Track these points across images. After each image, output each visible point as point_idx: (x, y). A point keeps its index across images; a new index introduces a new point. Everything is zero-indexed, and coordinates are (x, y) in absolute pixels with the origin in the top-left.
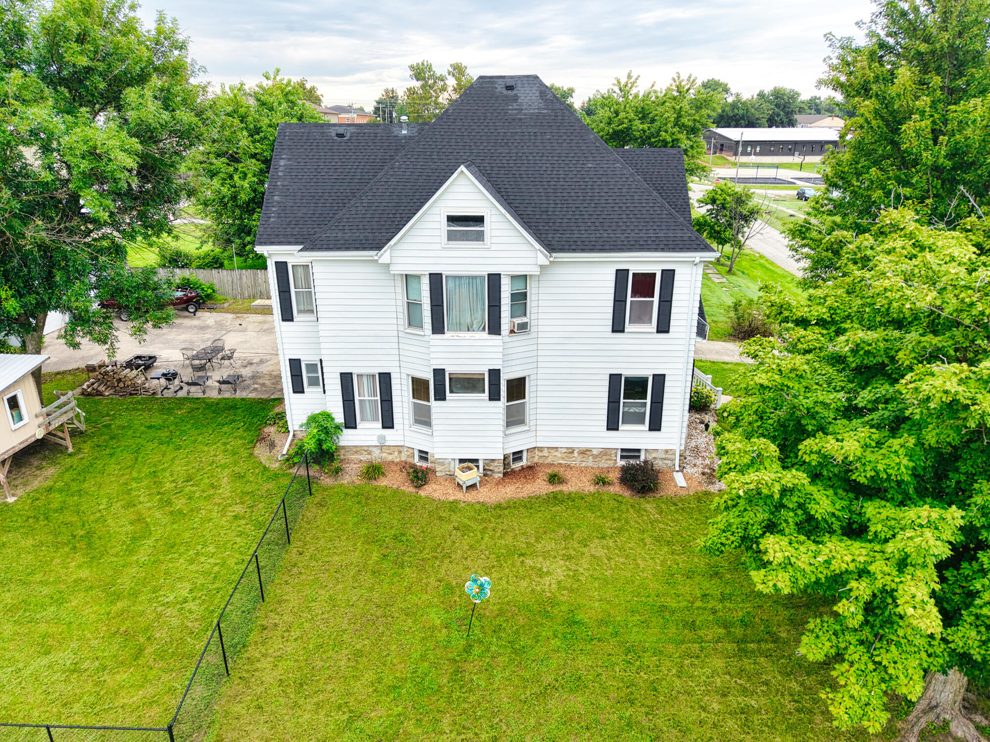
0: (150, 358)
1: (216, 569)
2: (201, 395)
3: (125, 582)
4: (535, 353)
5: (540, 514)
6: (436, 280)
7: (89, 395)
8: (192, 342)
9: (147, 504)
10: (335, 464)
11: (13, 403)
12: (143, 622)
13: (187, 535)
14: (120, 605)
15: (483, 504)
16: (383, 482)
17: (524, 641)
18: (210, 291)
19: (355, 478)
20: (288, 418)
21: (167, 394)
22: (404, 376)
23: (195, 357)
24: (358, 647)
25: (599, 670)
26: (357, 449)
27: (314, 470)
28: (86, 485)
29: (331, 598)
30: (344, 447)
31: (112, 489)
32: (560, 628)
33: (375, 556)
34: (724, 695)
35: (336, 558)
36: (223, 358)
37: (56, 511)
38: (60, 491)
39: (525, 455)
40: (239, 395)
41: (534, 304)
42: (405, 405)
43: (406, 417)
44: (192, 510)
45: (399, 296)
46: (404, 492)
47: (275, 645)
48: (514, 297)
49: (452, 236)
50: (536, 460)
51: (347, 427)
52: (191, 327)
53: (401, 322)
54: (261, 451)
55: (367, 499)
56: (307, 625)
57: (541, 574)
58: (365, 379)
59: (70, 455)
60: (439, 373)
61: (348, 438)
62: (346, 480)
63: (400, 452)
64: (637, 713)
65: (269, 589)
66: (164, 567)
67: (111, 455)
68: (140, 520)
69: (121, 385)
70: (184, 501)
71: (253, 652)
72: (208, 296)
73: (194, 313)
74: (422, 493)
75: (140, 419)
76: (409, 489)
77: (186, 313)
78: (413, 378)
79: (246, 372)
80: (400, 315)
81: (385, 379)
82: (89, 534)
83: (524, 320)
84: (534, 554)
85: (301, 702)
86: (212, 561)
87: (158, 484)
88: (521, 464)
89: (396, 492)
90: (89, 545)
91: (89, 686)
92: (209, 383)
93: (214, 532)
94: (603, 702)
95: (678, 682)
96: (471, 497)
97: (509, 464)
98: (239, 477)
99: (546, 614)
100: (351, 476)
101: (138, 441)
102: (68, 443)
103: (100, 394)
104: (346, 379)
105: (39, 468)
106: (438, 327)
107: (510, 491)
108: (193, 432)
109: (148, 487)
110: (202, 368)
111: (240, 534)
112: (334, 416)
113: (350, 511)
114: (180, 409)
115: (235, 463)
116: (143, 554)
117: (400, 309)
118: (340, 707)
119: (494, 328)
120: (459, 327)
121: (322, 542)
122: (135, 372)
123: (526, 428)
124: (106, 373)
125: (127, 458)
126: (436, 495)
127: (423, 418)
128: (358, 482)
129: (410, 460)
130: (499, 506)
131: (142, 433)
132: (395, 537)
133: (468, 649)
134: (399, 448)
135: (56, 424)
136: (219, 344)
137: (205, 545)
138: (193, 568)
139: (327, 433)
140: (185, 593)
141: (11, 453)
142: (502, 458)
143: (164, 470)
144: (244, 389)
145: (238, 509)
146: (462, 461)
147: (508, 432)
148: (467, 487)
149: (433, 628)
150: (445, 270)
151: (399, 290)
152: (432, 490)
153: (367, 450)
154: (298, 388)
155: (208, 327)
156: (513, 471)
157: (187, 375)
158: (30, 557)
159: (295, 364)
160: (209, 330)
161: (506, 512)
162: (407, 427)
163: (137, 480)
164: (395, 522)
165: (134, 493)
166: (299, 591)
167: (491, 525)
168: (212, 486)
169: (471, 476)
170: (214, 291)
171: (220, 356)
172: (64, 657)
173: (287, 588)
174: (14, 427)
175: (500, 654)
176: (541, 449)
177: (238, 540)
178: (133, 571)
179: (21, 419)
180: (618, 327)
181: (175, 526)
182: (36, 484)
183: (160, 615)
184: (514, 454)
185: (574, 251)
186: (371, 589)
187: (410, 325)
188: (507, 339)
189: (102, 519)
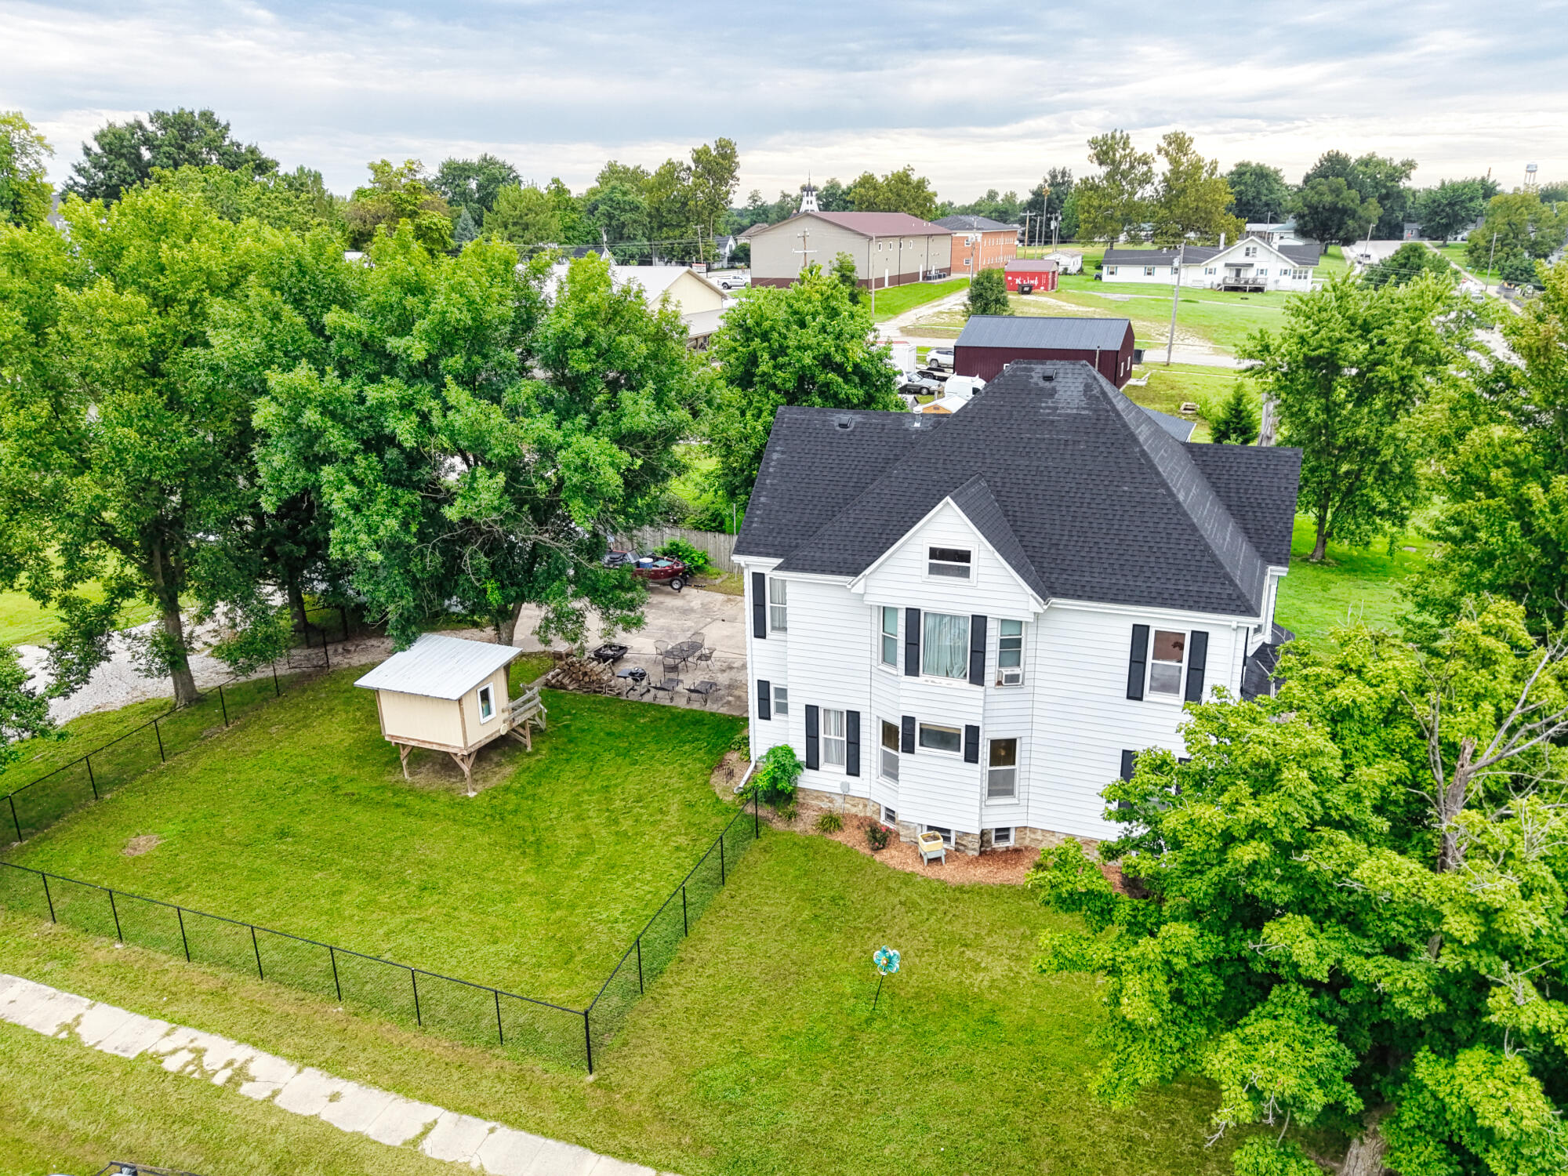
0: (621, 648)
1: (649, 896)
2: (667, 703)
3: (566, 894)
4: (1029, 712)
5: (1005, 906)
6: (913, 615)
7: (553, 686)
8: (669, 631)
9: (595, 820)
10: (790, 808)
11: (485, 696)
12: (576, 931)
13: (628, 858)
14: (558, 913)
15: (942, 882)
16: (839, 837)
17: (930, 1026)
18: (701, 562)
19: (808, 827)
20: (751, 746)
21: (634, 696)
22: (874, 718)
23: (668, 654)
24: (764, 995)
25: (996, 1070)
26: (819, 795)
27: (765, 811)
28: (540, 790)
29: (750, 946)
30: (803, 790)
31: (564, 798)
32: (972, 1024)
33: (806, 914)
34: (1119, 1122)
35: (767, 908)
36: (700, 658)
37: (511, 813)
38: (516, 793)
39: (1012, 834)
40: (711, 707)
41: (1030, 653)
42: (874, 751)
43: (874, 765)
44: (637, 834)
45: (875, 628)
46: (858, 852)
47: (689, 977)
48: (1004, 643)
49: (934, 570)
50: (1027, 842)
51: (808, 767)
52: (672, 609)
53: (875, 656)
54: (718, 780)
55: (816, 853)
56: (721, 966)
57: (977, 968)
58: (832, 716)
59: (529, 755)
60: (908, 721)
61: (808, 780)
62: (799, 827)
63: (865, 806)
64: (1018, 1115)
65: (695, 926)
66: (601, 886)
67: (568, 761)
68: (586, 835)
69: (587, 679)
70: (631, 823)
71: (666, 979)
72: (697, 568)
73: (679, 590)
74: (878, 857)
75: (602, 722)
76: (865, 850)
77: (669, 589)
78: (884, 722)
79: (723, 679)
80: (875, 649)
81: (854, 718)
82: (538, 842)
83: (1016, 671)
84: (979, 947)
85: (700, 1030)
86: (646, 888)
87: (609, 800)
88: (1007, 844)
89: (849, 851)
90: (538, 851)
91: (527, 977)
92: (680, 688)
93: (654, 860)
94: (986, 1096)
95: (1074, 1098)
96: (931, 872)
97: (989, 842)
98: (691, 805)
99: (966, 1008)
100: (806, 823)
101: (596, 748)
102: (528, 741)
103: (563, 687)
104: (812, 712)
105: (499, 765)
106: (912, 669)
107: (981, 874)
108: (652, 747)
109: (599, 802)
110: (674, 669)
111: (678, 867)
112: (795, 752)
113: (794, 863)
114: (644, 716)
115: (688, 789)
116: (585, 871)
117: (875, 642)
118: (733, 1041)
119: (977, 676)
120: (936, 671)
121: (756, 890)
122: (602, 665)
123: (1014, 801)
124: (572, 664)
125: (582, 766)
126: (892, 863)
127: (891, 770)
128: (811, 832)
129: (875, 817)
130: (961, 889)
131: (601, 740)
132: (833, 899)
133: (869, 1021)
134: (865, 802)
135: (519, 720)
136: (698, 639)
137: (643, 871)
138: (628, 891)
139: (784, 771)
140: (617, 914)
141: (477, 747)
142: (978, 832)
143: (616, 786)
144: (716, 701)
145: (682, 840)
146: (930, 828)
147: (989, 802)
148: (930, 861)
149: (842, 995)
150: (924, 606)
151: (875, 621)
152: (890, 857)
153: (829, 797)
154: (765, 715)
155: (692, 610)
156: (994, 851)
157: (656, 675)
158: (486, 855)
159: (763, 686)
160: (693, 616)
161: (966, 896)
162: (874, 778)
163: (590, 793)
164: (838, 884)
165: (585, 806)
166: (721, 933)
167: (943, 908)
168: (661, 811)
169: (936, 848)
170: (706, 561)
171: (698, 654)
172: (509, 948)
173: (710, 928)
174: (483, 721)
175: (899, 1033)
176: (1033, 830)
177: (675, 872)
178: (574, 884)
179: (489, 713)
180: (1135, 692)
181: (618, 847)
182: (494, 781)
183: (592, 930)
184: (998, 830)
185: (1079, 597)
186: (792, 946)
187: (884, 660)
188: (990, 691)
189: (551, 829)
